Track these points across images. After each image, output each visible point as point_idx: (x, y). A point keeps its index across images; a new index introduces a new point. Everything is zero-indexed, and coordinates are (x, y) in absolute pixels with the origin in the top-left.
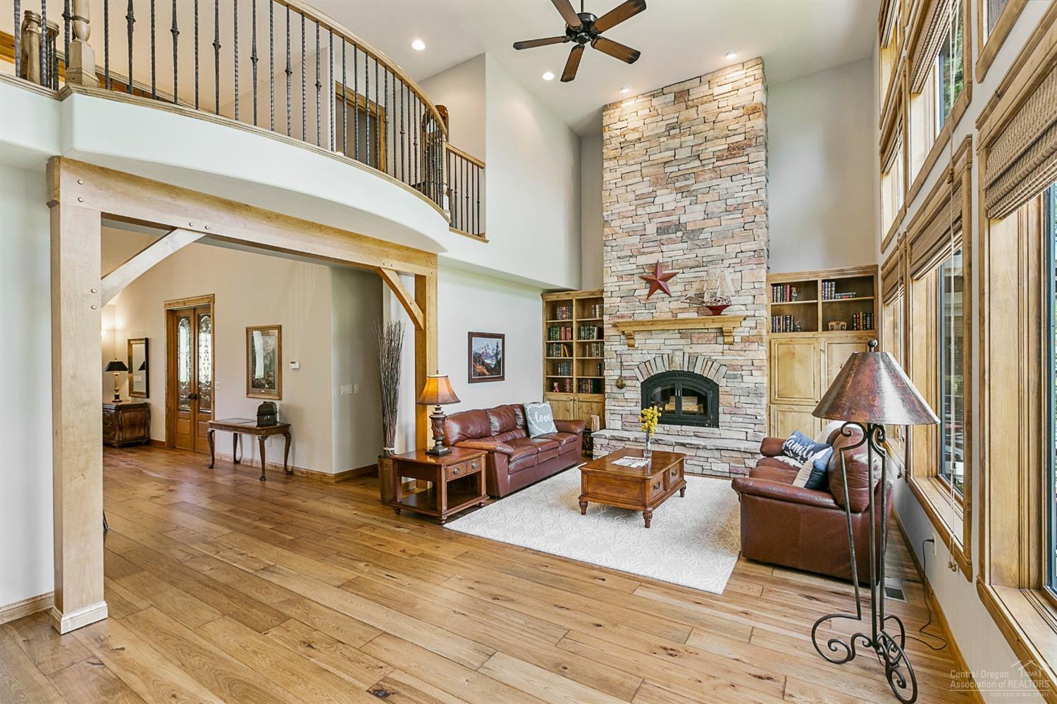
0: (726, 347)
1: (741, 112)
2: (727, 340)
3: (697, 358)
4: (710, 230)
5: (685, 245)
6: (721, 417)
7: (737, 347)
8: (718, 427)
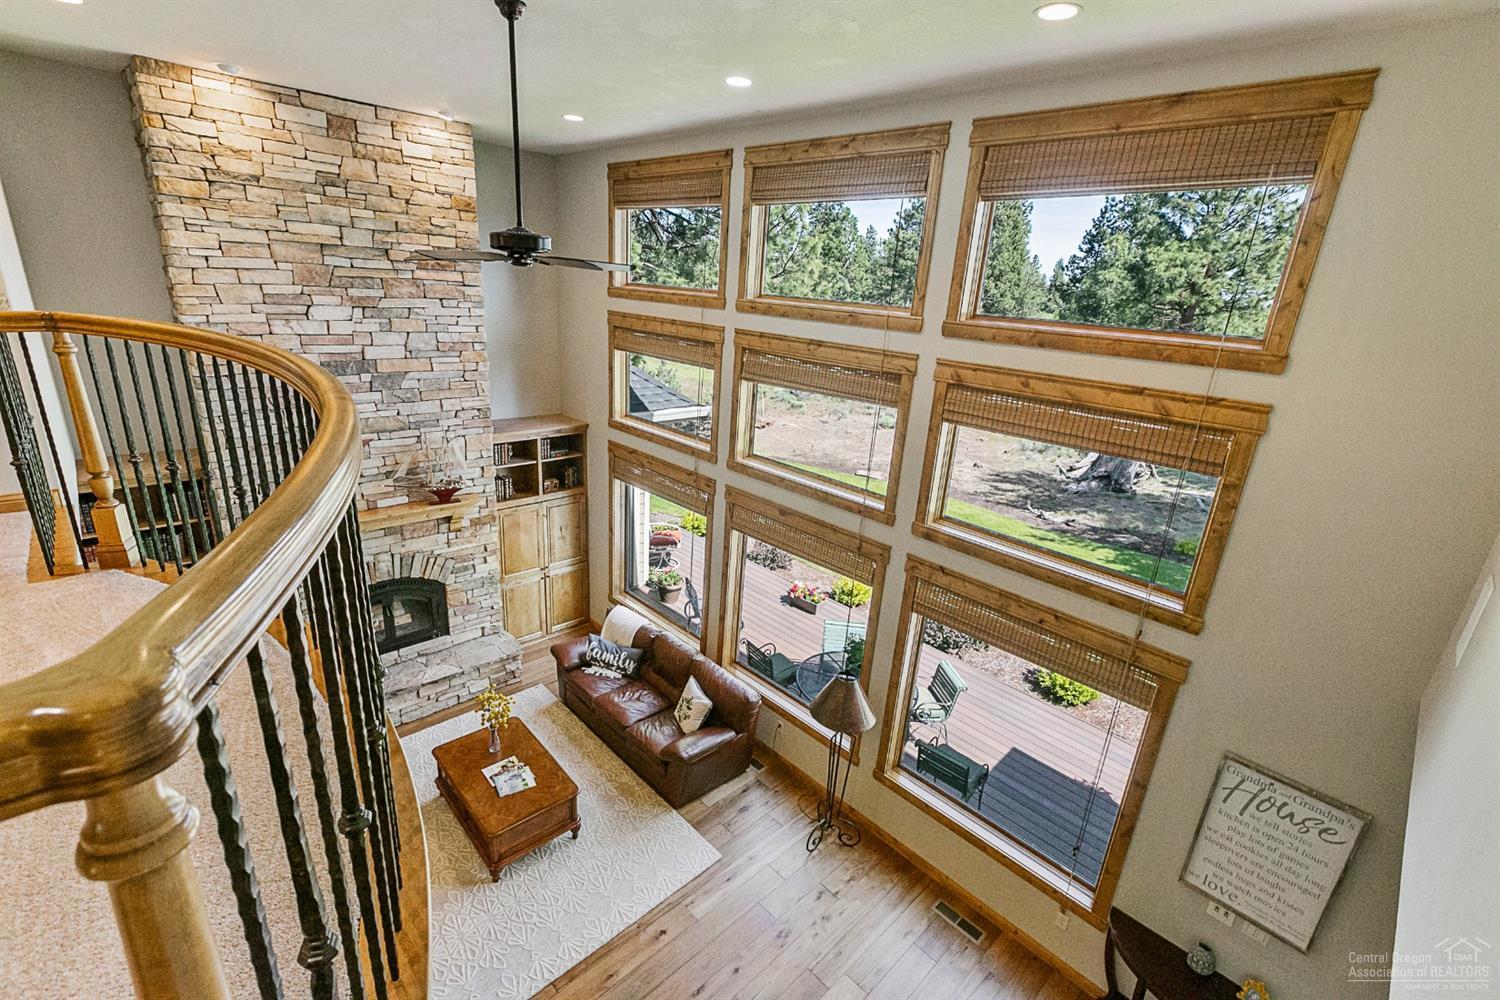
0: (452, 535)
2: (453, 527)
3: (413, 557)
4: (417, 375)
5: (376, 396)
6: (452, 621)
7: (467, 534)
8: (448, 634)
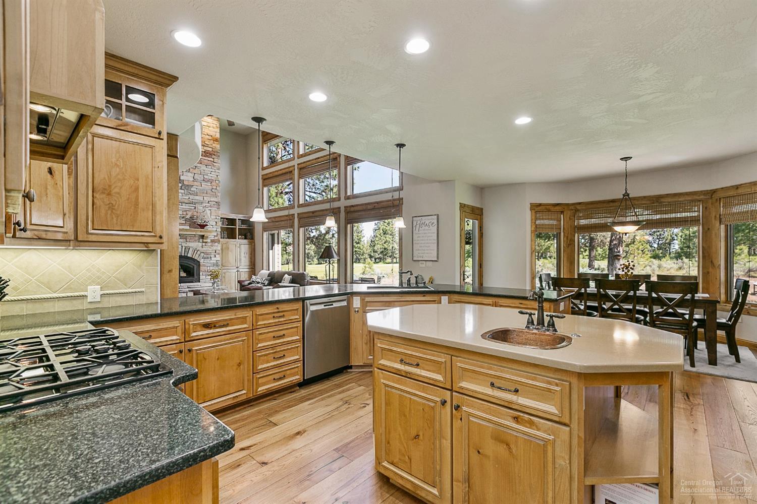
0: (204, 244)
1: (210, 138)
2: (204, 241)
3: (189, 249)
4: (196, 187)
5: (183, 191)
6: (201, 277)
7: (210, 244)
8: (199, 282)
